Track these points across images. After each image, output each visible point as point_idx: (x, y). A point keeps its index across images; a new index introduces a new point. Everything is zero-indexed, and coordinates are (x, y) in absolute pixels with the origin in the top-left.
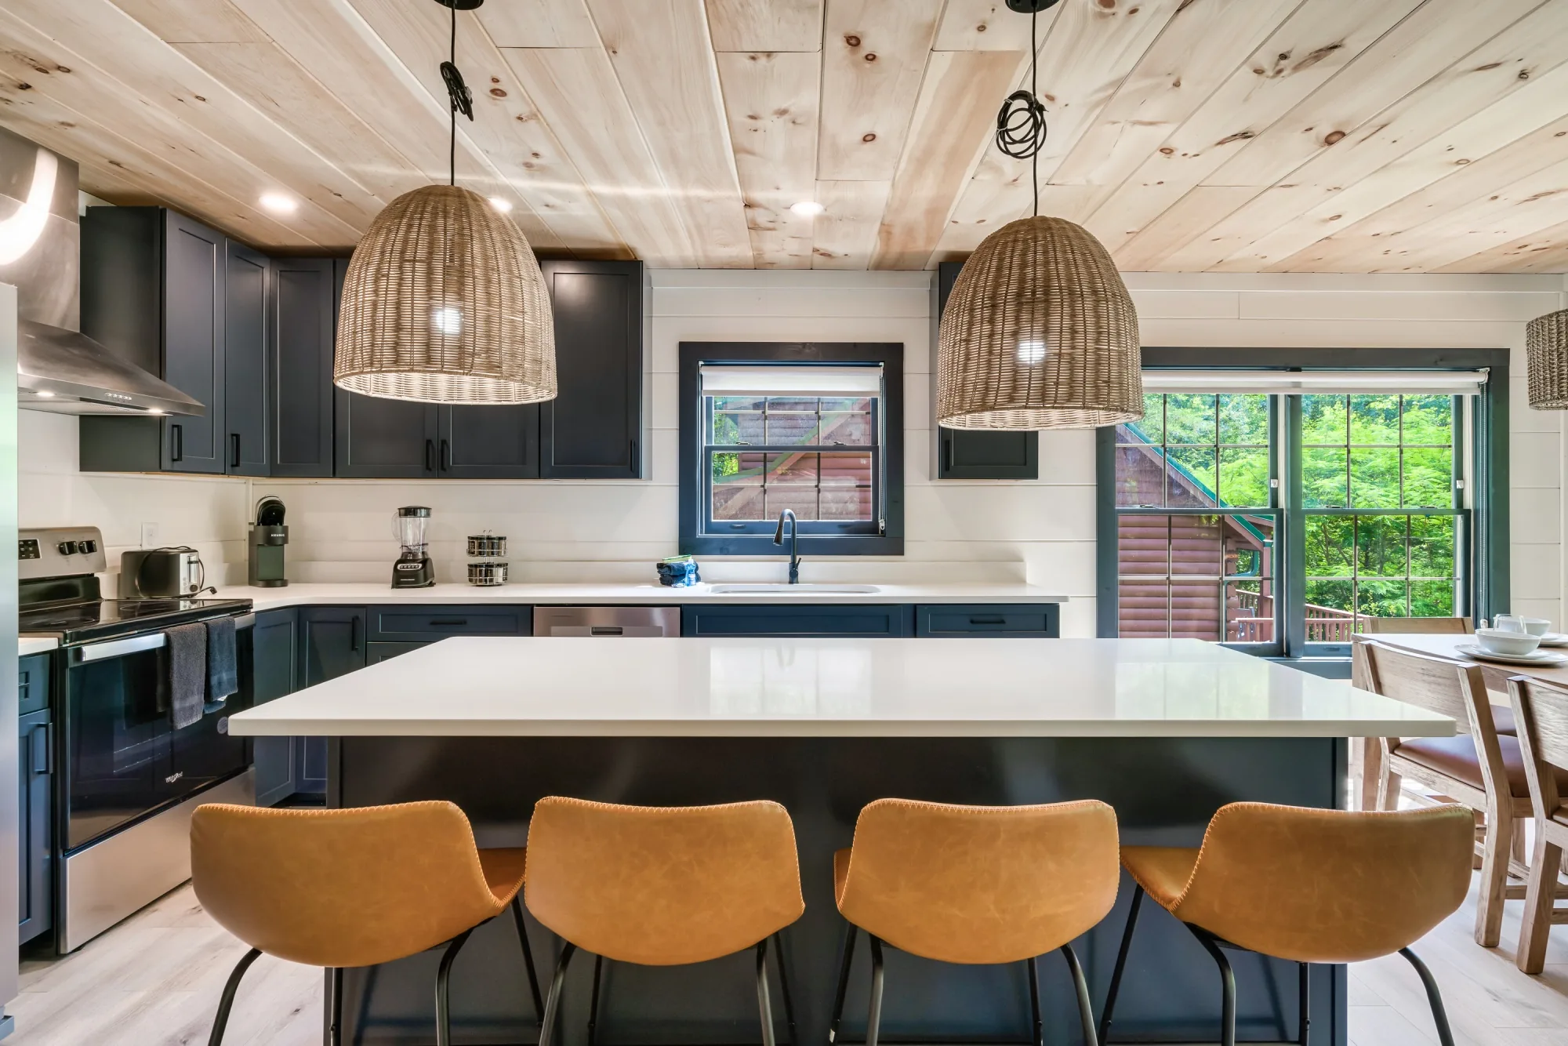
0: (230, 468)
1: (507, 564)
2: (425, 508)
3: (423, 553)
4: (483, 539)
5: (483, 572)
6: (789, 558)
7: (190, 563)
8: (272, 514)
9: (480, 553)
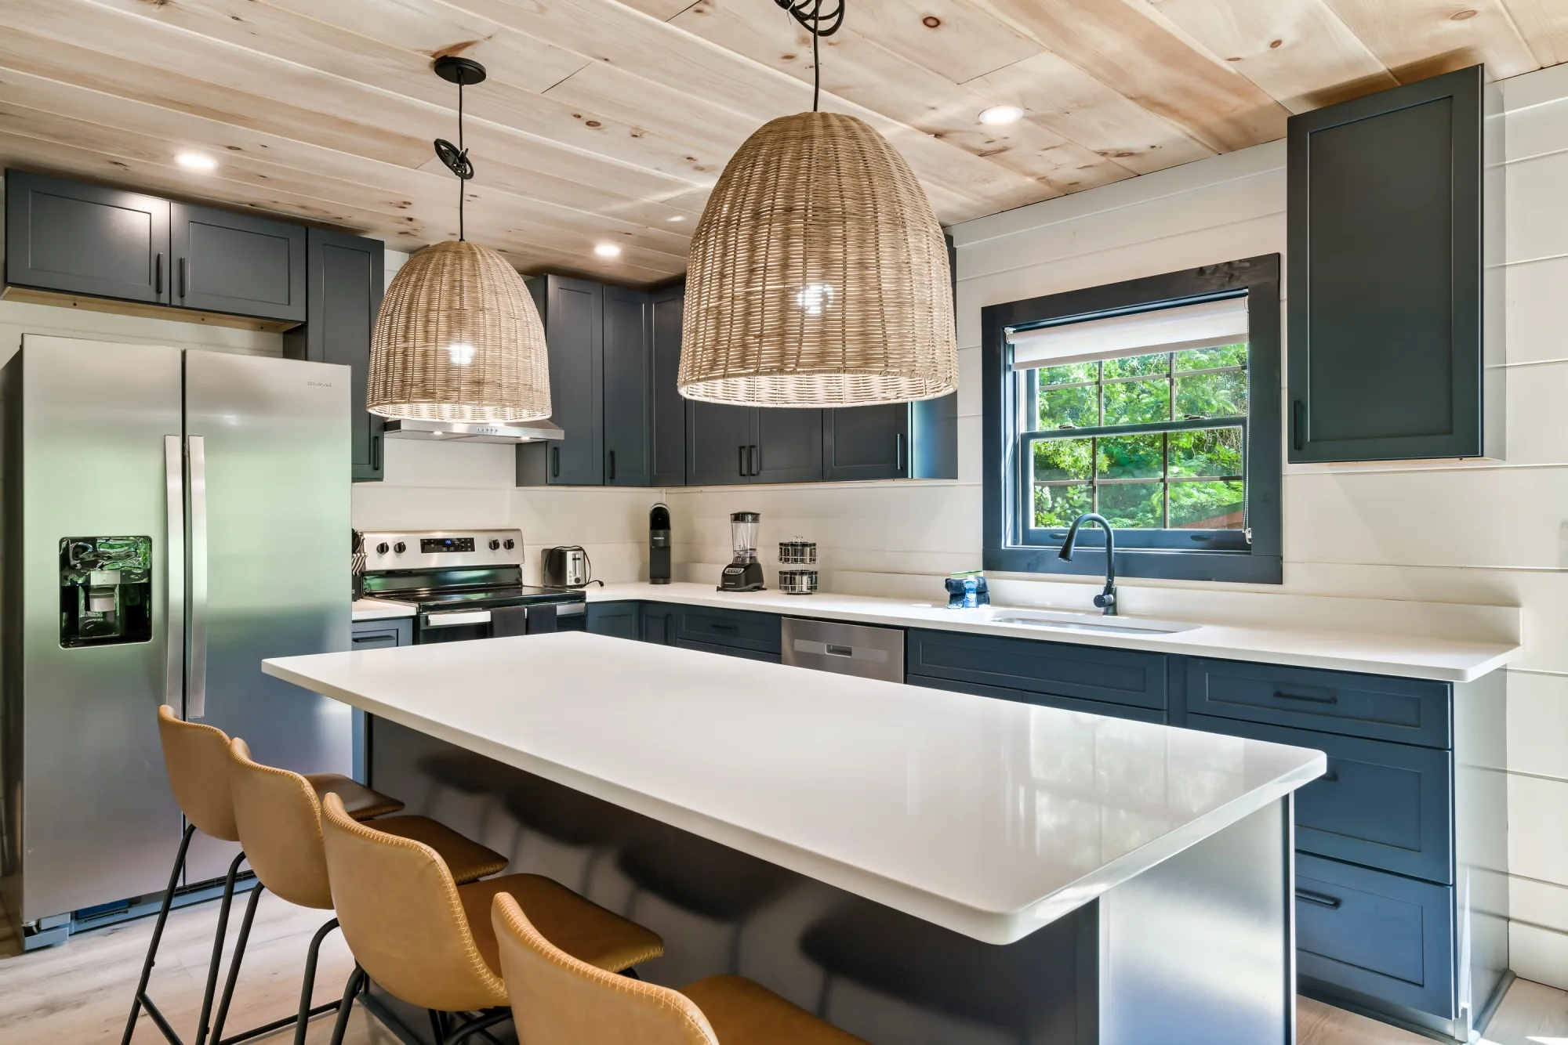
0: (609, 480)
1: (816, 573)
2: (752, 514)
3: (751, 558)
4: (797, 545)
5: (788, 580)
6: (1104, 579)
7: (574, 559)
8: (660, 519)
9: (796, 561)
